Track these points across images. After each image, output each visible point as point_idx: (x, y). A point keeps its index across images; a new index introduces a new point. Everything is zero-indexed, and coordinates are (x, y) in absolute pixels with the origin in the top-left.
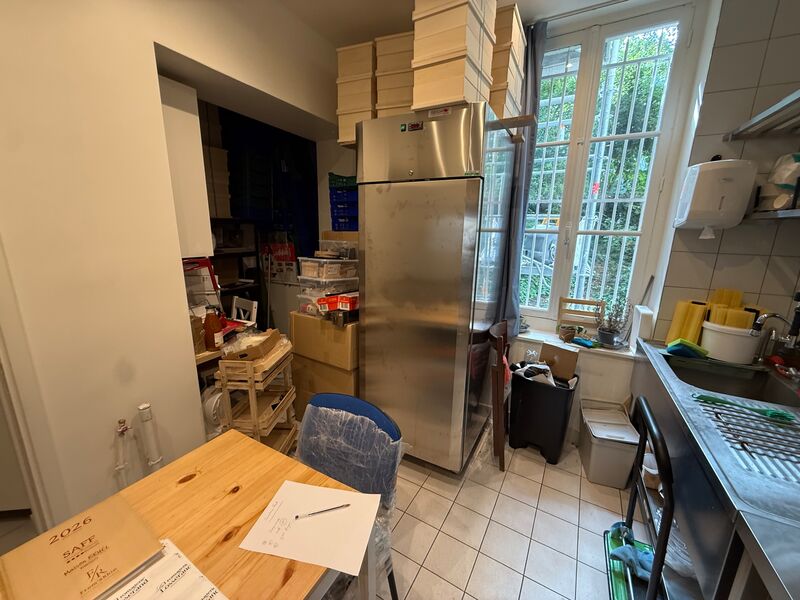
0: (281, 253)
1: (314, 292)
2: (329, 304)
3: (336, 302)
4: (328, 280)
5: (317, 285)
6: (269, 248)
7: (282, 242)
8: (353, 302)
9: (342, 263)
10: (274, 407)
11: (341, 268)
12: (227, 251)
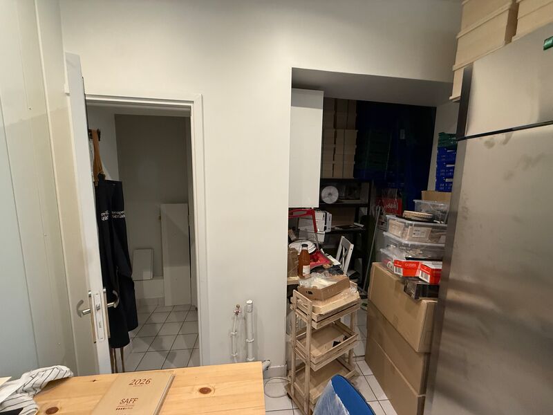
0: (390, 206)
1: (396, 251)
2: (406, 269)
3: (416, 269)
4: (410, 243)
5: (400, 246)
6: (381, 202)
7: (392, 197)
8: (436, 275)
9: (433, 227)
10: (335, 343)
11: (432, 232)
12: (346, 202)
